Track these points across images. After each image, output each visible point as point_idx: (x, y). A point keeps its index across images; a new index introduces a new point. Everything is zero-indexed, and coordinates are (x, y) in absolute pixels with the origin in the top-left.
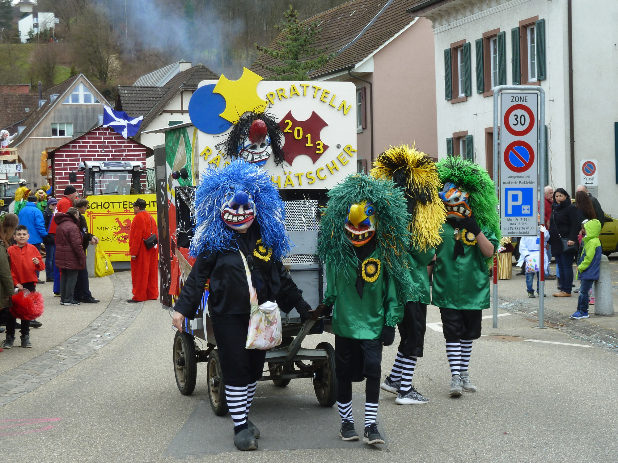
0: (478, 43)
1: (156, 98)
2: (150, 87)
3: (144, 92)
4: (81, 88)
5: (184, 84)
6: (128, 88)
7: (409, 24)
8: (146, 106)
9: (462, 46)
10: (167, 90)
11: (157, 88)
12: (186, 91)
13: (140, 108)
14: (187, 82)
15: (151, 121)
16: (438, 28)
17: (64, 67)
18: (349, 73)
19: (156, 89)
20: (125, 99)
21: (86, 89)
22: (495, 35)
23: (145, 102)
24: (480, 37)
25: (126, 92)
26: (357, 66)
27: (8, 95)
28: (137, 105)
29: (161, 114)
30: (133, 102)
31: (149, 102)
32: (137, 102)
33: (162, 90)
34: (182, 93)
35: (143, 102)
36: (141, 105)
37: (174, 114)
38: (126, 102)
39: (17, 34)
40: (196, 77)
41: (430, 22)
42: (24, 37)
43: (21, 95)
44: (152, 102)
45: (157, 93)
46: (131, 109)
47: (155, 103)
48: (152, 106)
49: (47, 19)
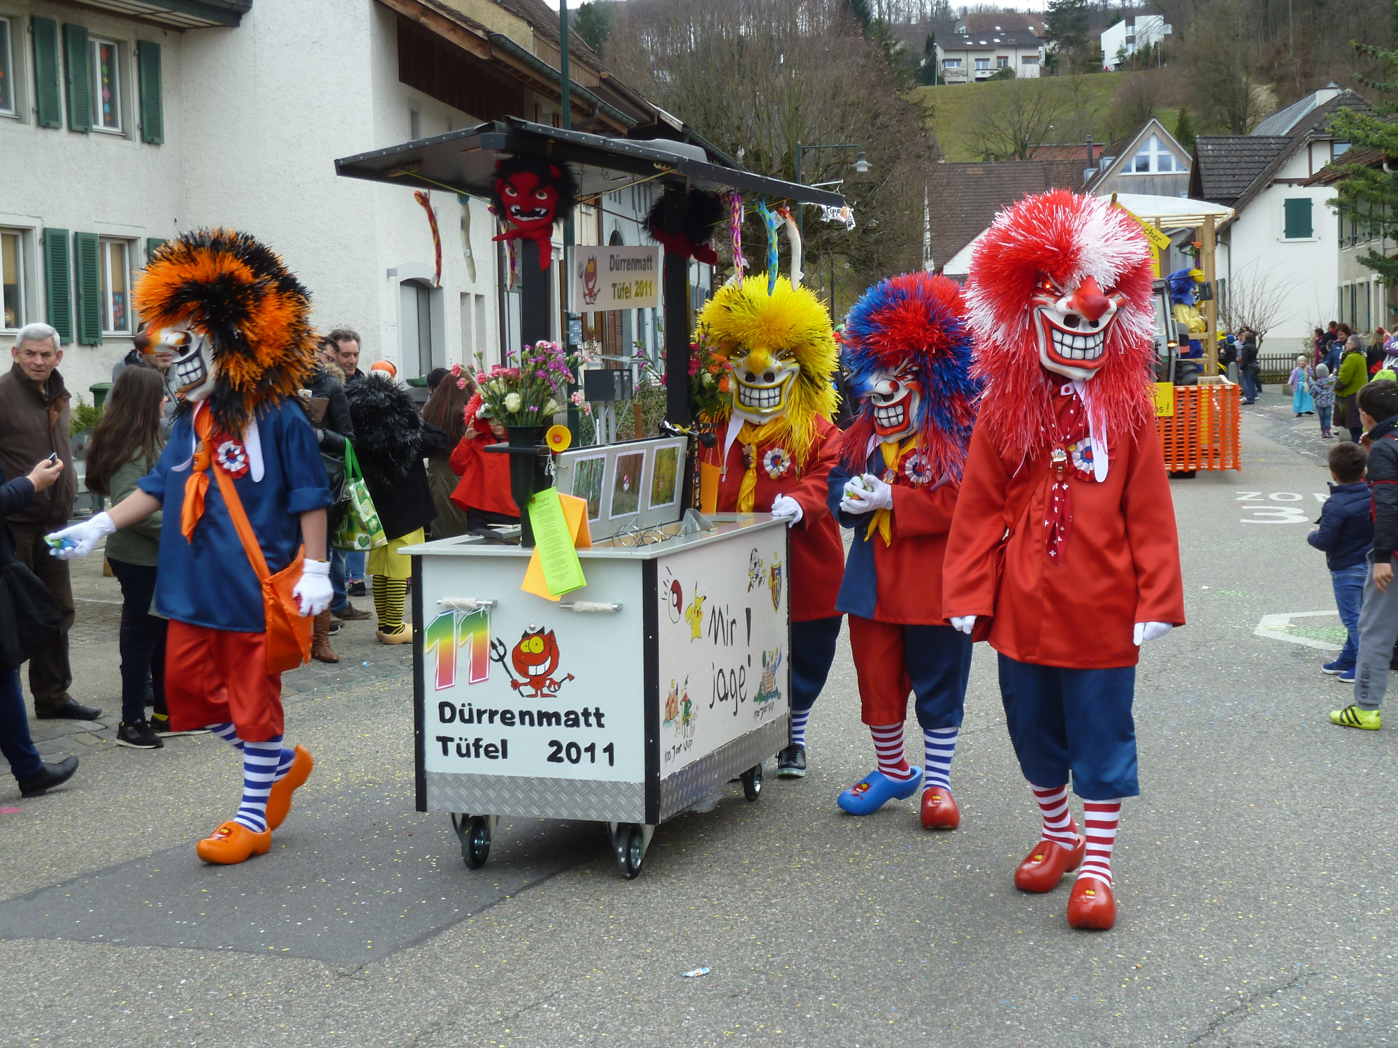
1: (1265, 157)
2: (1256, 138)
3: (1244, 147)
4: (1153, 144)
5: (1314, 128)
6: (1214, 141)
8: (1245, 172)
10: (1286, 141)
11: (1268, 138)
12: (1318, 141)
13: (1234, 176)
14: (1321, 124)
15: (1251, 200)
19: (1265, 140)
20: (1207, 160)
21: (1162, 144)
23: (1245, 165)
25: (1209, 147)
28: (1229, 172)
29: (1269, 187)
30: (1222, 166)
31: (1251, 165)
32: (1228, 166)
33: (1279, 141)
34: (1310, 145)
35: (1240, 165)
36: (1236, 171)
37: (1295, 186)
38: (1209, 166)
39: (1099, 55)
42: (1110, 62)
44: (1257, 165)
45: (1267, 147)
46: (1218, 178)
47: (1262, 165)
48: (1257, 172)
49: (1152, 26)
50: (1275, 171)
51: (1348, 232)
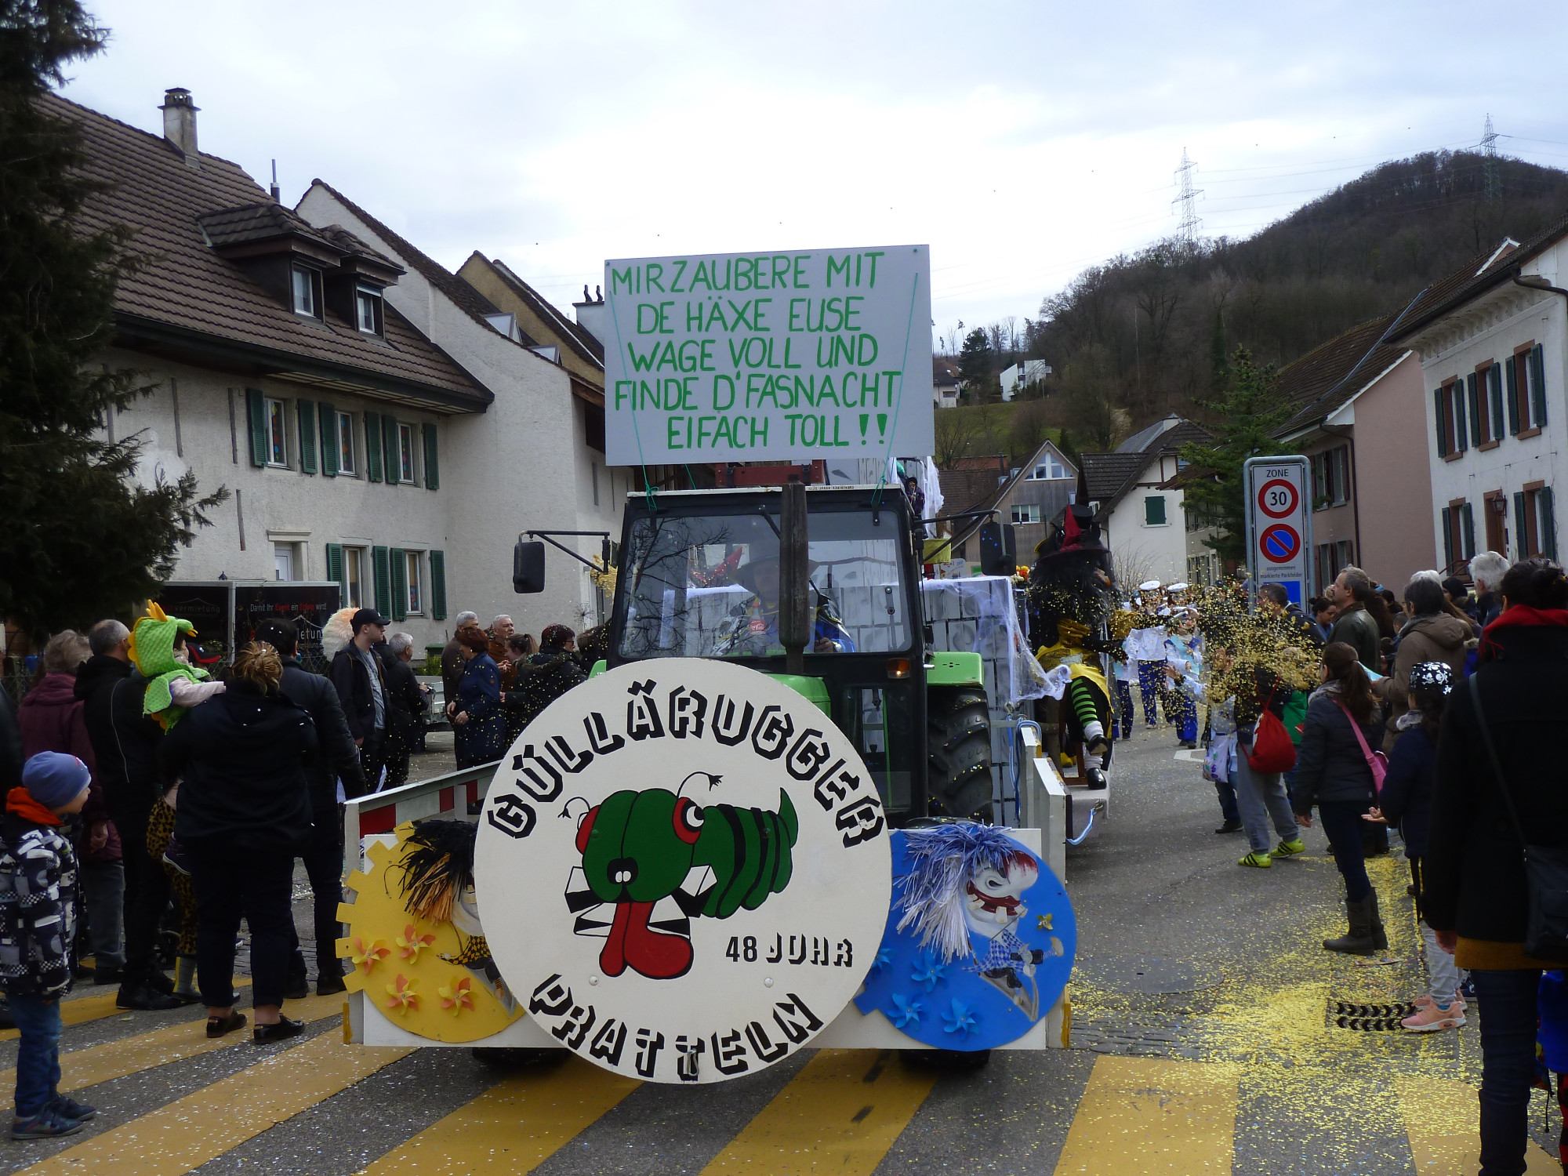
0: (1470, 377)
1: (1129, 468)
2: (1123, 454)
3: (1115, 462)
4: (1048, 458)
5: (1164, 447)
6: (1093, 457)
7: (1401, 356)
8: (1117, 479)
9: (1452, 385)
10: (1144, 456)
11: (1131, 454)
12: (1167, 456)
13: (1109, 481)
14: (1168, 445)
15: (1122, 498)
16: (1428, 361)
17: (1055, 430)
18: (1321, 426)
19: (1129, 456)
20: (1089, 471)
21: (1054, 459)
22: (1490, 367)
23: (1116, 474)
24: (1473, 371)
25: (1090, 461)
26: (1330, 417)
28: (1105, 479)
29: (1134, 489)
30: (1099, 475)
31: (1121, 474)
32: (1105, 474)
33: (1139, 456)
34: (1161, 460)
35: (1112, 474)
36: (1110, 479)
37: (1153, 488)
38: (1091, 477)
39: (999, 390)
40: (1181, 437)
42: (1007, 394)
44: (1124, 474)
45: (1130, 460)
46: (1097, 484)
47: (1128, 474)
48: (1124, 478)
49: (1037, 369)
50: (1137, 477)
51: (1192, 519)
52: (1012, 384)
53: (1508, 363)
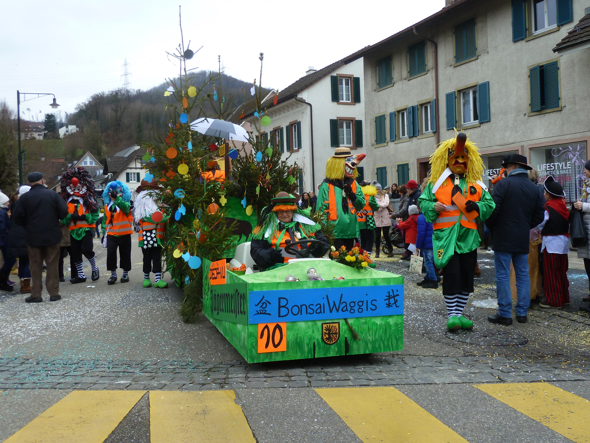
0: (271, 132)
2: (121, 157)
3: (118, 159)
4: (88, 158)
5: (137, 155)
6: (110, 158)
8: (119, 165)
9: (264, 134)
10: (128, 158)
11: (124, 157)
12: (138, 158)
13: (116, 166)
16: (253, 126)
17: (80, 149)
21: (91, 158)
22: (279, 129)
24: (272, 130)
27: (54, 162)
29: (126, 169)
30: (113, 164)
34: (135, 160)
37: (132, 169)
38: (109, 164)
39: (58, 135)
40: (142, 152)
41: (249, 124)
42: (62, 136)
43: (60, 162)
45: (124, 160)
46: (112, 167)
47: (123, 164)
49: (73, 128)
50: (127, 165)
52: (64, 133)
53: (287, 127)
